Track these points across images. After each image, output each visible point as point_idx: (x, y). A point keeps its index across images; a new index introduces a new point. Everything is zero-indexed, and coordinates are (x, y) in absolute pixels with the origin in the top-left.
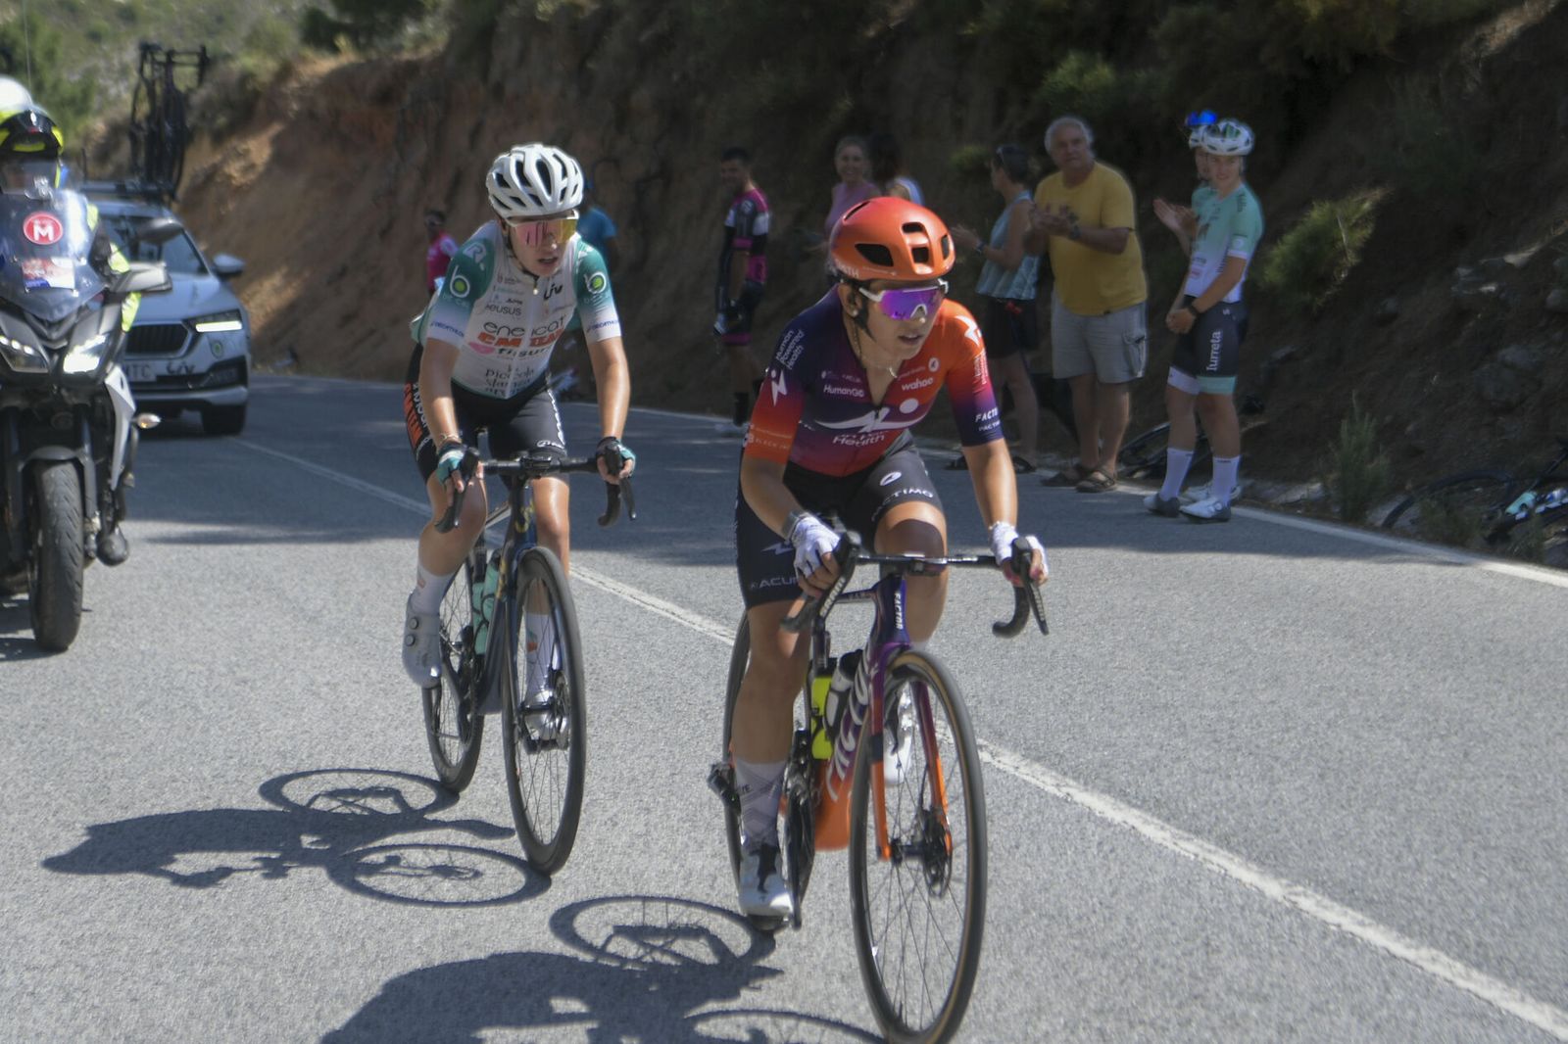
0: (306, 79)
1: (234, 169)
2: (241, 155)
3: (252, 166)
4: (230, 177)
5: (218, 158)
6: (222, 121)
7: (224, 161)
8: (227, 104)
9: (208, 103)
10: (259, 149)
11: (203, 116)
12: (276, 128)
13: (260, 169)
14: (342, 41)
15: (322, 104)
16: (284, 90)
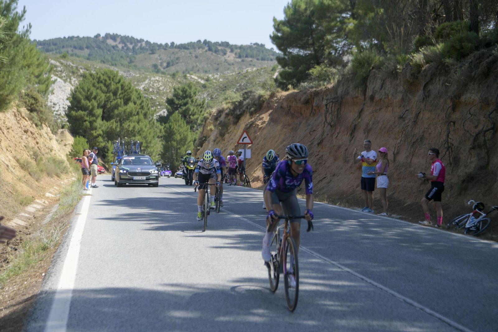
0: (279, 97)
1: (259, 123)
2: (261, 119)
3: (265, 122)
4: (258, 125)
5: (253, 119)
6: (253, 109)
7: (255, 120)
8: (254, 104)
9: (248, 104)
10: (266, 117)
11: (247, 108)
12: (270, 111)
13: (267, 123)
14: (290, 86)
15: (285, 105)
16: (272, 100)
